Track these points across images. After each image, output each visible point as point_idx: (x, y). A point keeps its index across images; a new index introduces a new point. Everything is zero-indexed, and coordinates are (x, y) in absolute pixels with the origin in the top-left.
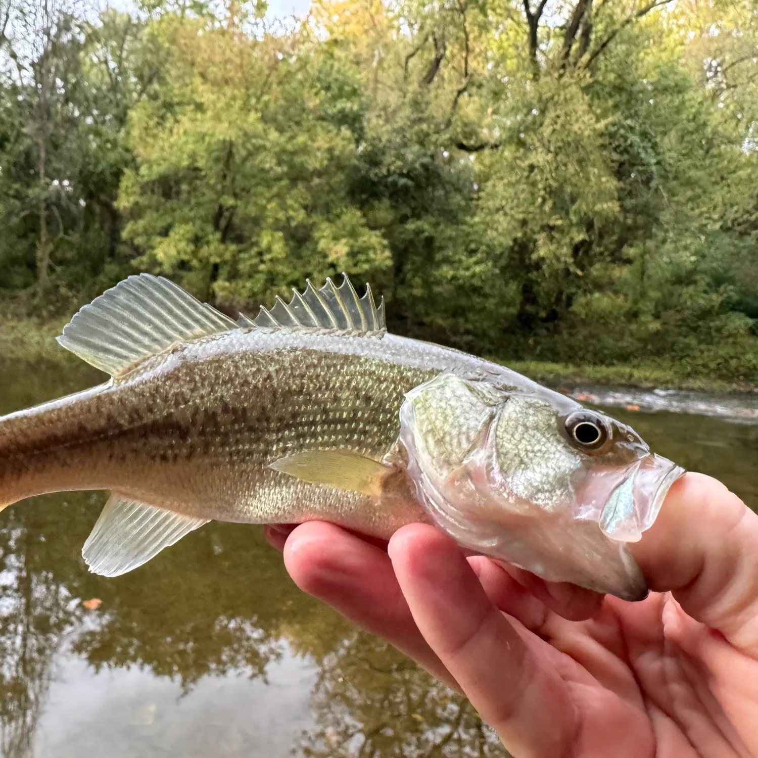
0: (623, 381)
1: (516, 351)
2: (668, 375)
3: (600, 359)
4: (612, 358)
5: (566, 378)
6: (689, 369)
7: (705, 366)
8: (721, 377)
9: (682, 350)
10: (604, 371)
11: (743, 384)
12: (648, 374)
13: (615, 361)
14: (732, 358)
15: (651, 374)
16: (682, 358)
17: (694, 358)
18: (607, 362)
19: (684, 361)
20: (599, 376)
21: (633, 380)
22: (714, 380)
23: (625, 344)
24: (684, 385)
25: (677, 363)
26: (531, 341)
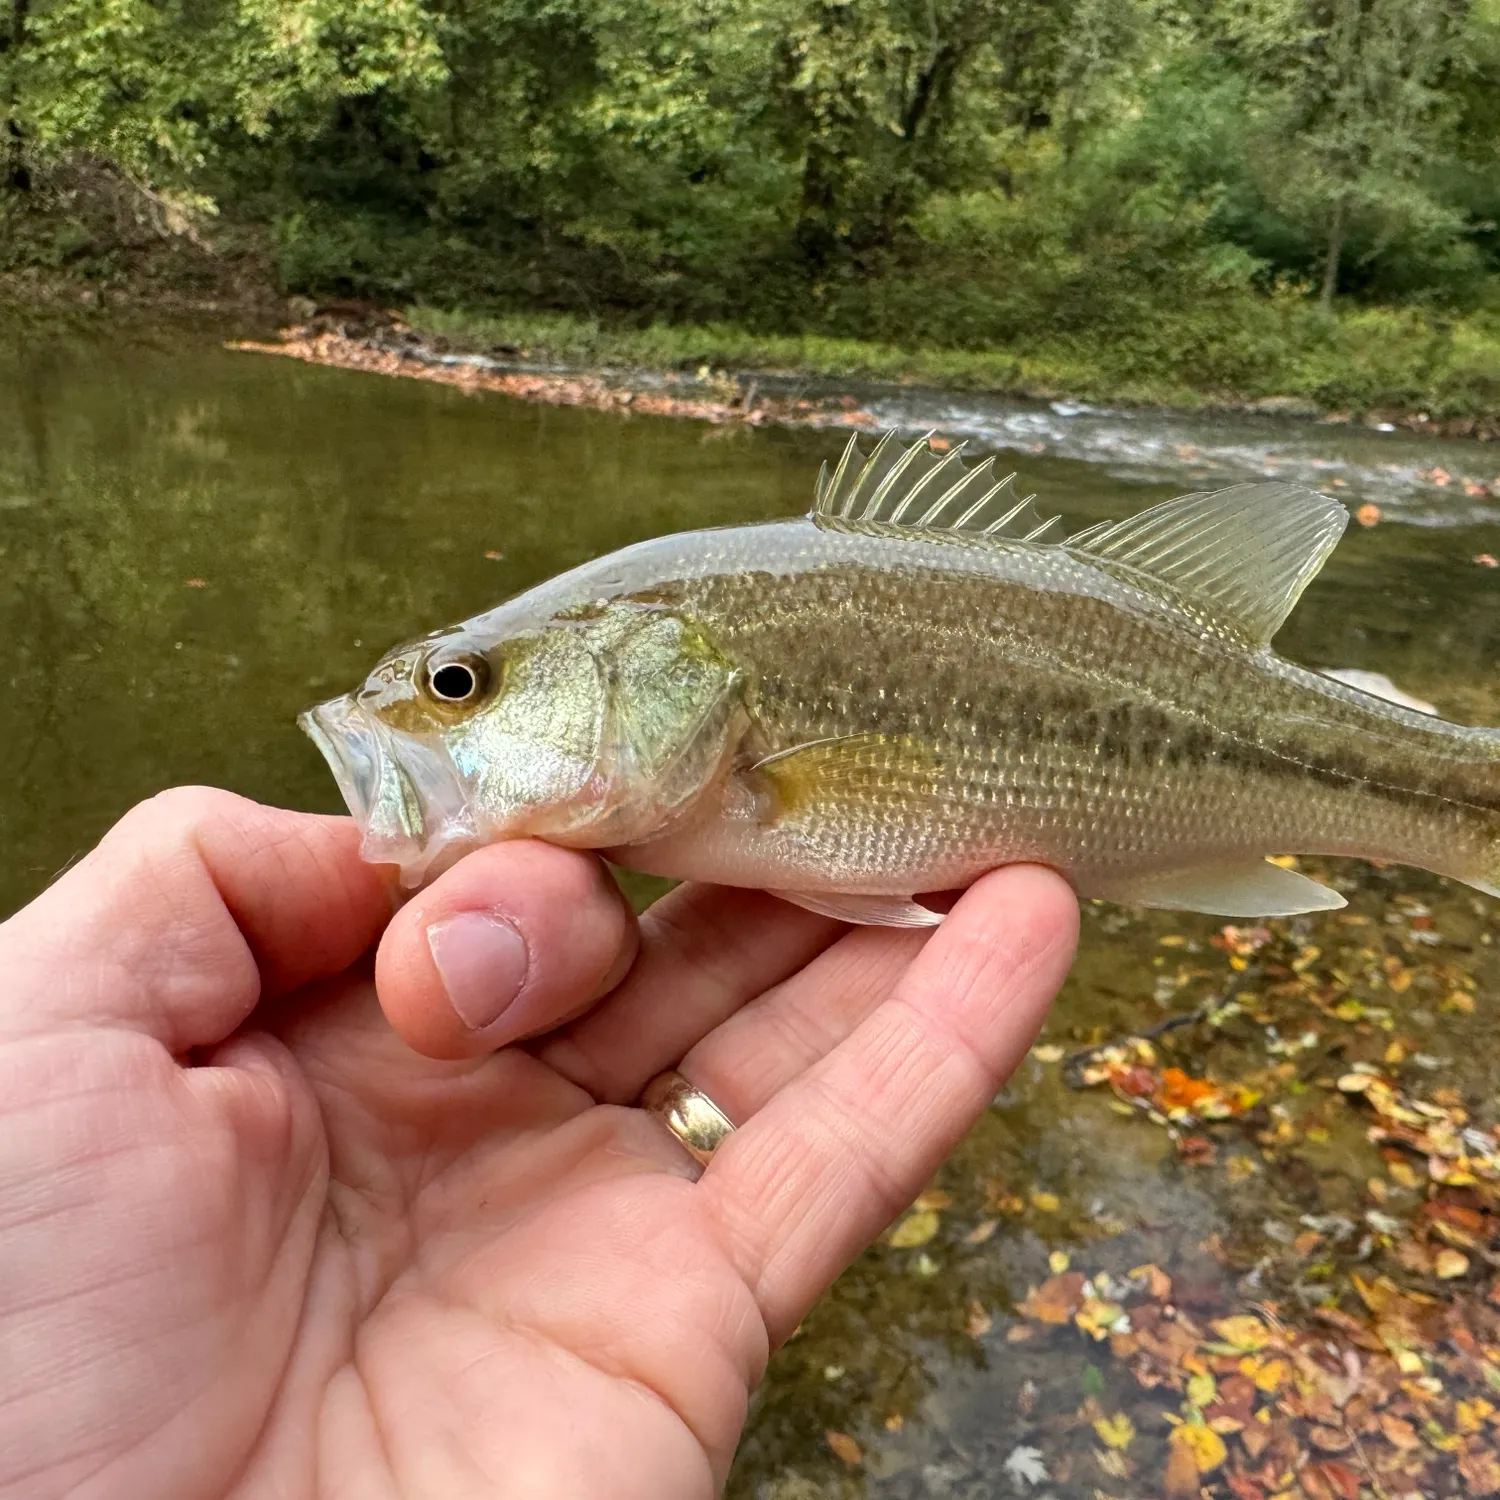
0: (997, 385)
1: (785, 313)
2: (1089, 372)
3: (958, 336)
4: (982, 334)
5: (883, 375)
6: (1130, 360)
7: (1160, 354)
8: (1190, 379)
9: (1120, 320)
10: (961, 361)
11: (1226, 393)
12: (1049, 370)
13: (987, 341)
14: (1212, 339)
15: (1057, 370)
16: (1120, 336)
17: (1143, 337)
18: (972, 342)
19: (1122, 346)
20: (951, 371)
21: (1019, 383)
22: (1175, 385)
23: (1010, 304)
24: (1118, 395)
25: (1110, 348)
26: (818, 291)
